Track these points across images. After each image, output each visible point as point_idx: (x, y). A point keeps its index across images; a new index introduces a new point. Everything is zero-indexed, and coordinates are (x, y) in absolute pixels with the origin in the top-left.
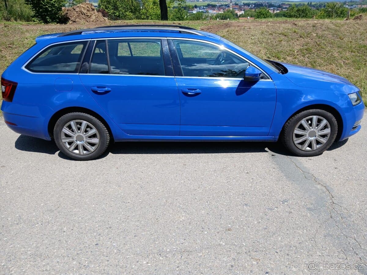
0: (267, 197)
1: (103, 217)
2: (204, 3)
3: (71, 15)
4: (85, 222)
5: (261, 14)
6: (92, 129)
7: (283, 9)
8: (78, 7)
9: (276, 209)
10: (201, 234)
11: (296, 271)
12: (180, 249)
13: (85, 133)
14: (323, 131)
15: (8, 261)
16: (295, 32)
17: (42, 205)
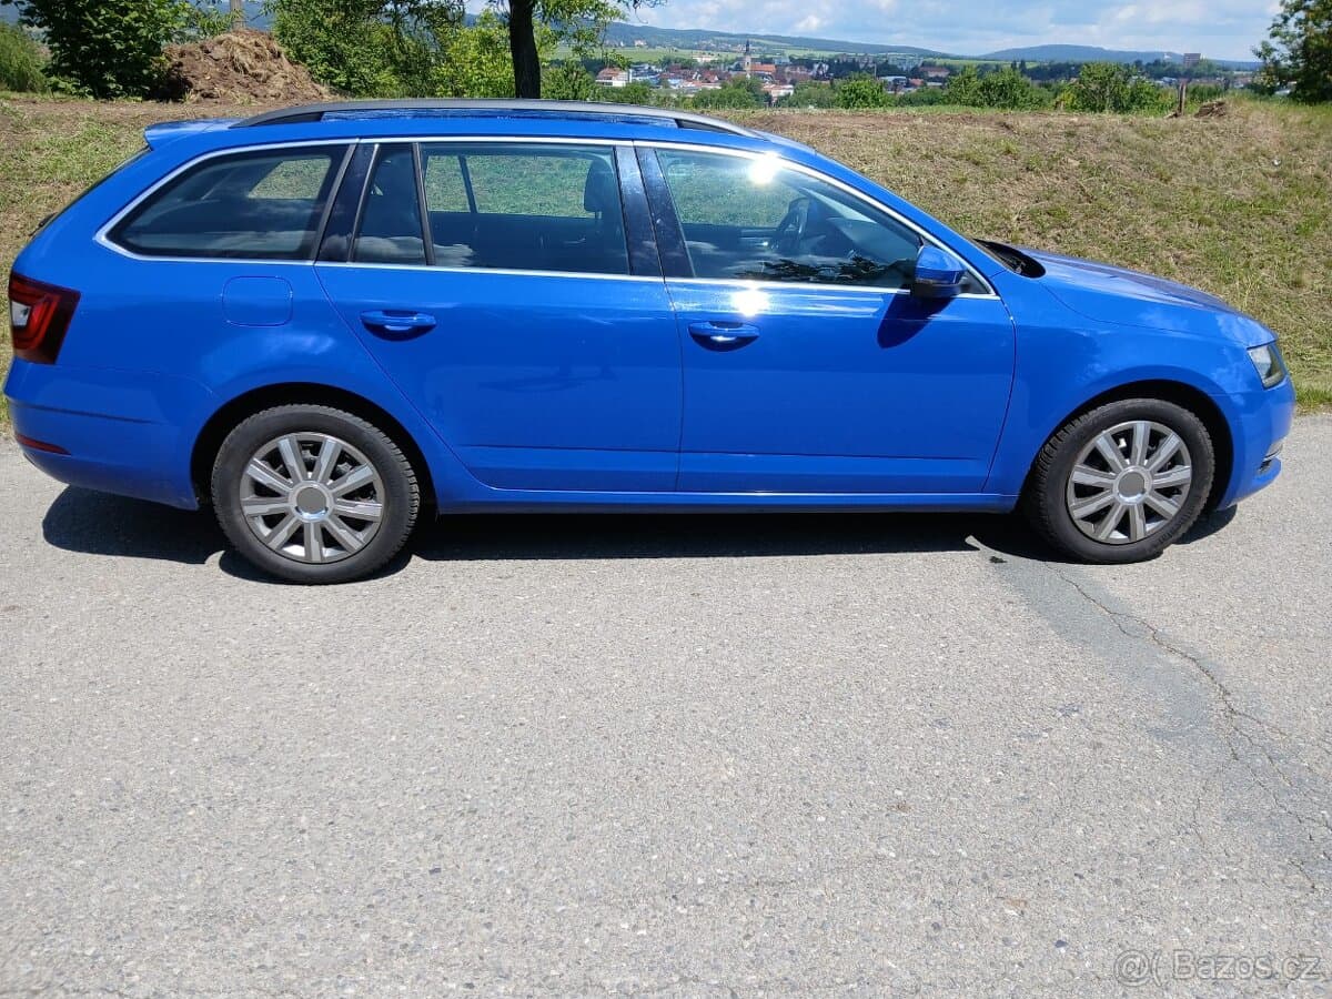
0: (1009, 698)
1: (437, 776)
2: (652, 53)
3: (193, 73)
4: (375, 794)
5: (858, 97)
6: (357, 468)
7: (929, 84)
8: (220, 43)
9: (1045, 734)
10: (806, 826)
11: (1155, 933)
12: (741, 876)
13: (331, 481)
14: (1168, 475)
15: (110, 940)
16: (1008, 152)
17: (196, 740)
